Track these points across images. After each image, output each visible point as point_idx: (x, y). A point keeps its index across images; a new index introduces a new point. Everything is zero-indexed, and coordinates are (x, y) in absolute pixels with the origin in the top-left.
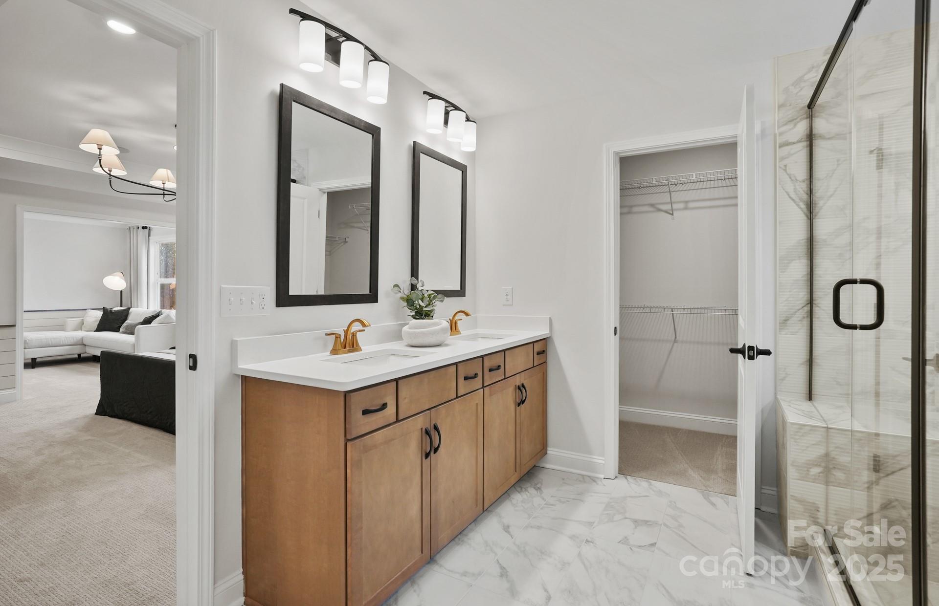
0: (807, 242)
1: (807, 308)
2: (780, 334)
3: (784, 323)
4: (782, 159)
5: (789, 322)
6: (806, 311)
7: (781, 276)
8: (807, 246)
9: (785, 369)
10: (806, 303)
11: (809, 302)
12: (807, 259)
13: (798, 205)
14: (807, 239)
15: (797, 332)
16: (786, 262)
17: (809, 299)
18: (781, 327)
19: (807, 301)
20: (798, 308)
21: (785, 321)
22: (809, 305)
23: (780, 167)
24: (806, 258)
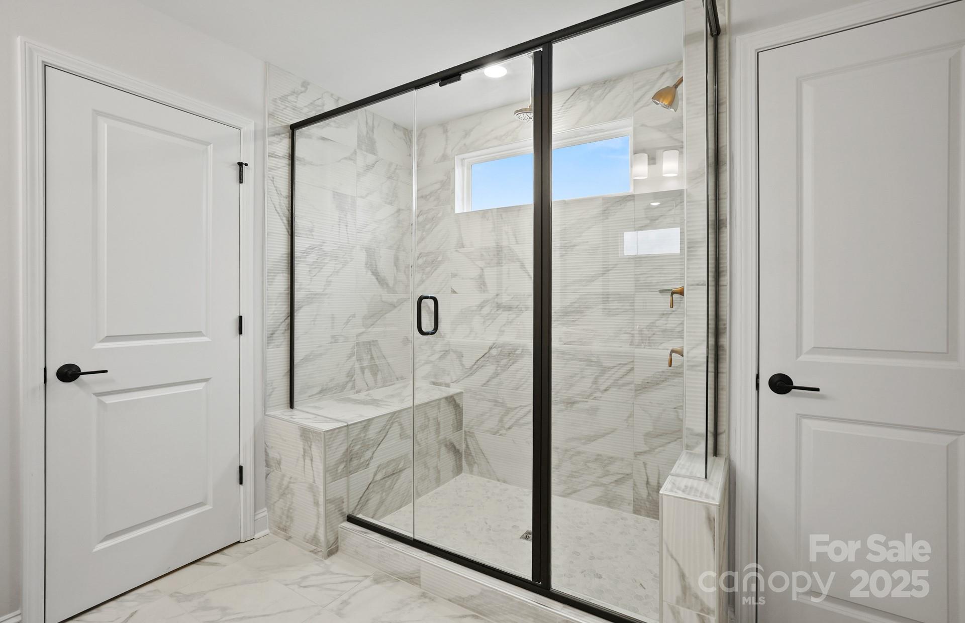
0: (288, 257)
1: (288, 321)
2: (267, 348)
3: (271, 337)
4: (271, 169)
5: (275, 335)
6: (287, 324)
7: (268, 289)
8: (288, 260)
9: (272, 383)
10: (287, 315)
11: (289, 314)
12: (288, 274)
13: (282, 219)
14: (288, 254)
15: (281, 345)
16: (272, 274)
17: (289, 312)
18: (269, 342)
19: (288, 313)
20: (282, 321)
21: (272, 334)
22: (289, 318)
23: (269, 177)
24: (287, 272)
